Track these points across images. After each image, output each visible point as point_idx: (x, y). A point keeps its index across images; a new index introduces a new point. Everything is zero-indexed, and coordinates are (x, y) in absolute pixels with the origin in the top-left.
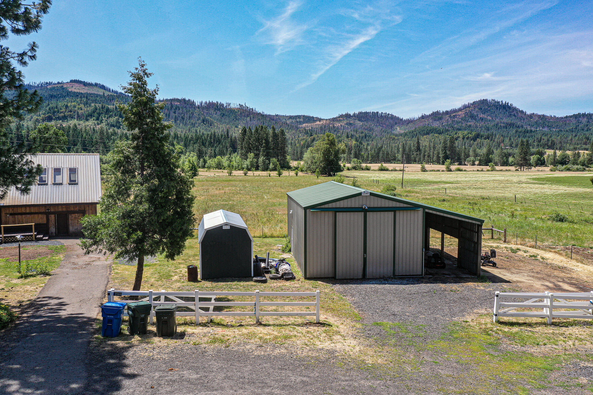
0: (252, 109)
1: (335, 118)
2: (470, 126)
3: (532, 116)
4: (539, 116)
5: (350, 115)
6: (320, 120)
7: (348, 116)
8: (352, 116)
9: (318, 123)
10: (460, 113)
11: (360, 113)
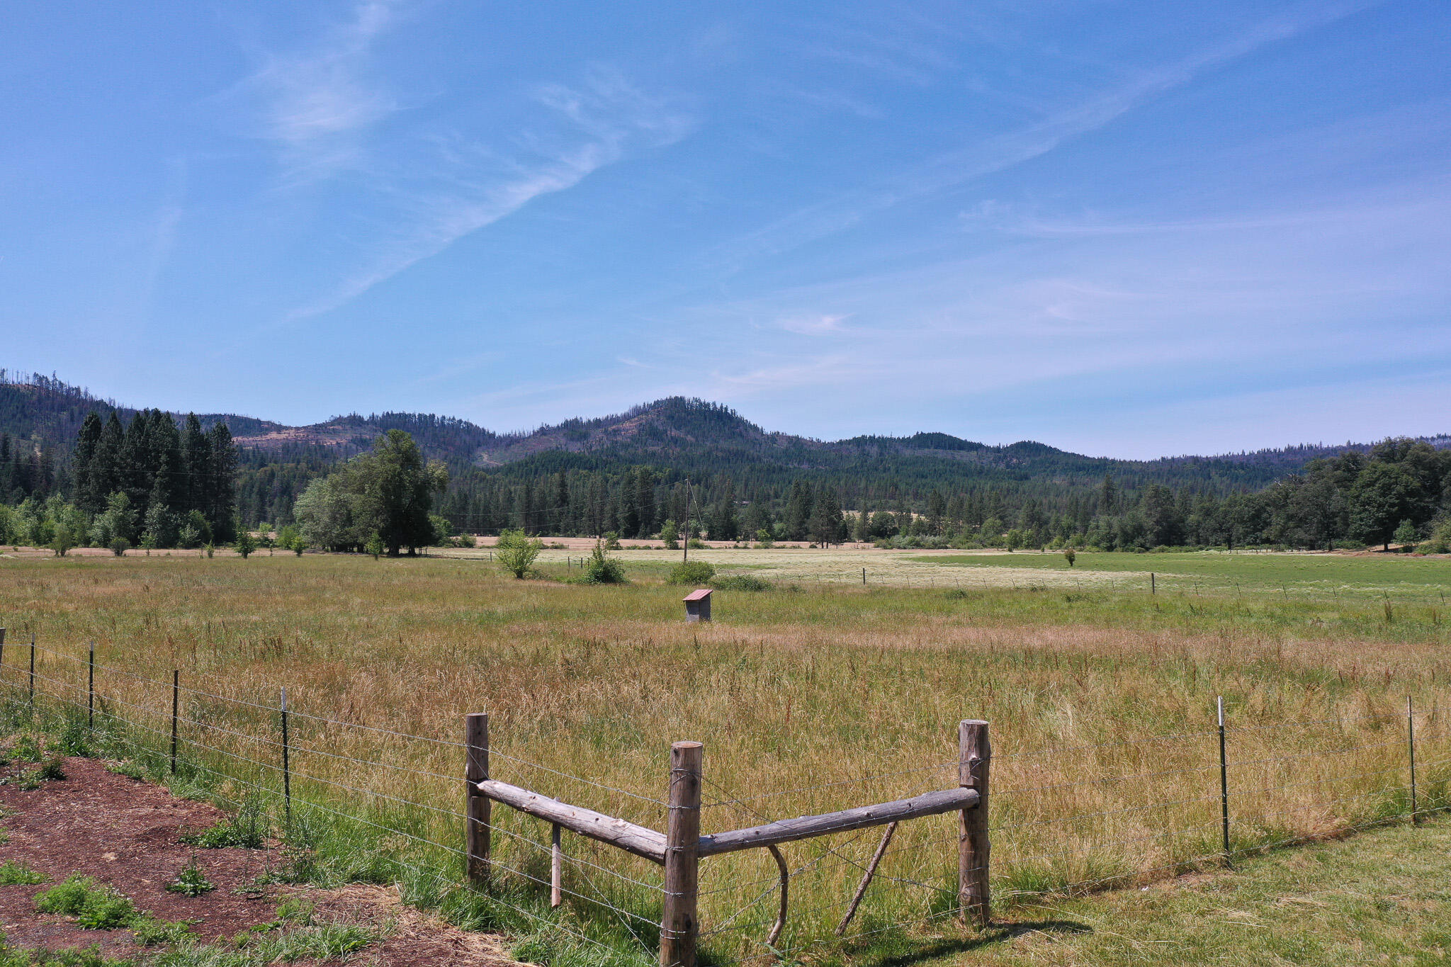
0: (78, 390)
1: (320, 426)
2: (654, 454)
3: (775, 437)
4: (790, 439)
5: (361, 419)
6: (279, 428)
7: (355, 421)
8: (367, 423)
9: (274, 435)
10: (627, 425)
11: (388, 416)
